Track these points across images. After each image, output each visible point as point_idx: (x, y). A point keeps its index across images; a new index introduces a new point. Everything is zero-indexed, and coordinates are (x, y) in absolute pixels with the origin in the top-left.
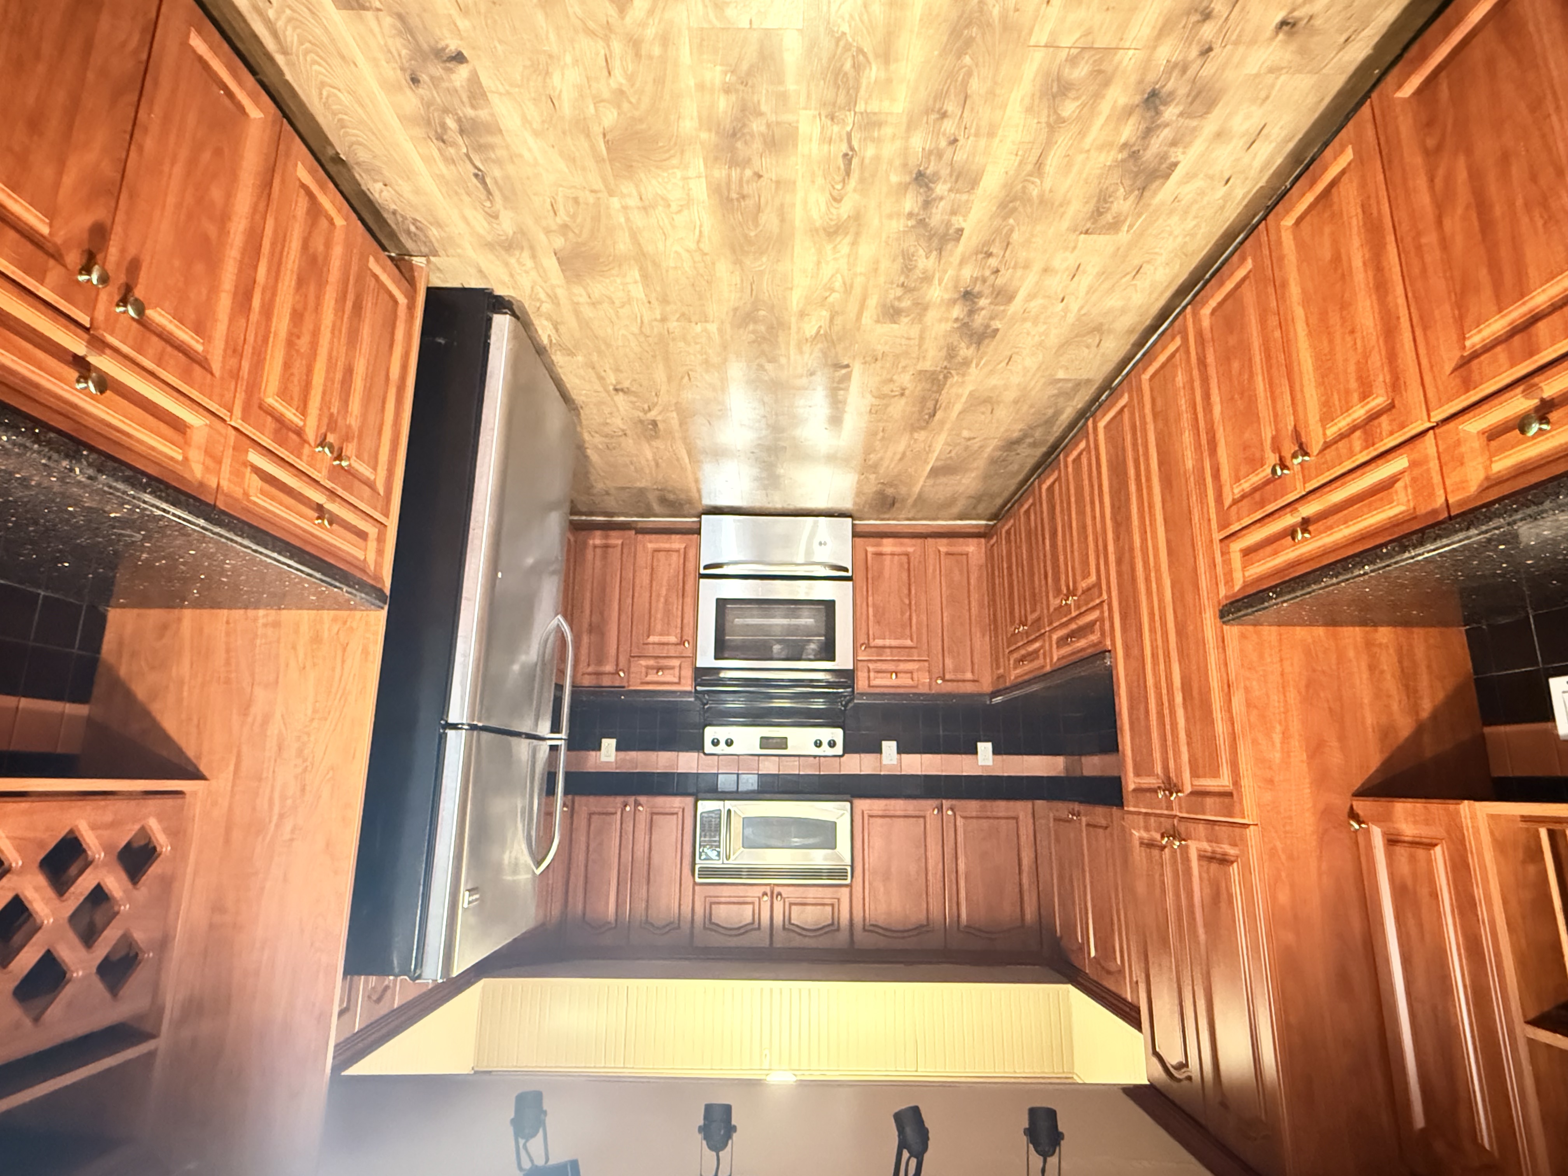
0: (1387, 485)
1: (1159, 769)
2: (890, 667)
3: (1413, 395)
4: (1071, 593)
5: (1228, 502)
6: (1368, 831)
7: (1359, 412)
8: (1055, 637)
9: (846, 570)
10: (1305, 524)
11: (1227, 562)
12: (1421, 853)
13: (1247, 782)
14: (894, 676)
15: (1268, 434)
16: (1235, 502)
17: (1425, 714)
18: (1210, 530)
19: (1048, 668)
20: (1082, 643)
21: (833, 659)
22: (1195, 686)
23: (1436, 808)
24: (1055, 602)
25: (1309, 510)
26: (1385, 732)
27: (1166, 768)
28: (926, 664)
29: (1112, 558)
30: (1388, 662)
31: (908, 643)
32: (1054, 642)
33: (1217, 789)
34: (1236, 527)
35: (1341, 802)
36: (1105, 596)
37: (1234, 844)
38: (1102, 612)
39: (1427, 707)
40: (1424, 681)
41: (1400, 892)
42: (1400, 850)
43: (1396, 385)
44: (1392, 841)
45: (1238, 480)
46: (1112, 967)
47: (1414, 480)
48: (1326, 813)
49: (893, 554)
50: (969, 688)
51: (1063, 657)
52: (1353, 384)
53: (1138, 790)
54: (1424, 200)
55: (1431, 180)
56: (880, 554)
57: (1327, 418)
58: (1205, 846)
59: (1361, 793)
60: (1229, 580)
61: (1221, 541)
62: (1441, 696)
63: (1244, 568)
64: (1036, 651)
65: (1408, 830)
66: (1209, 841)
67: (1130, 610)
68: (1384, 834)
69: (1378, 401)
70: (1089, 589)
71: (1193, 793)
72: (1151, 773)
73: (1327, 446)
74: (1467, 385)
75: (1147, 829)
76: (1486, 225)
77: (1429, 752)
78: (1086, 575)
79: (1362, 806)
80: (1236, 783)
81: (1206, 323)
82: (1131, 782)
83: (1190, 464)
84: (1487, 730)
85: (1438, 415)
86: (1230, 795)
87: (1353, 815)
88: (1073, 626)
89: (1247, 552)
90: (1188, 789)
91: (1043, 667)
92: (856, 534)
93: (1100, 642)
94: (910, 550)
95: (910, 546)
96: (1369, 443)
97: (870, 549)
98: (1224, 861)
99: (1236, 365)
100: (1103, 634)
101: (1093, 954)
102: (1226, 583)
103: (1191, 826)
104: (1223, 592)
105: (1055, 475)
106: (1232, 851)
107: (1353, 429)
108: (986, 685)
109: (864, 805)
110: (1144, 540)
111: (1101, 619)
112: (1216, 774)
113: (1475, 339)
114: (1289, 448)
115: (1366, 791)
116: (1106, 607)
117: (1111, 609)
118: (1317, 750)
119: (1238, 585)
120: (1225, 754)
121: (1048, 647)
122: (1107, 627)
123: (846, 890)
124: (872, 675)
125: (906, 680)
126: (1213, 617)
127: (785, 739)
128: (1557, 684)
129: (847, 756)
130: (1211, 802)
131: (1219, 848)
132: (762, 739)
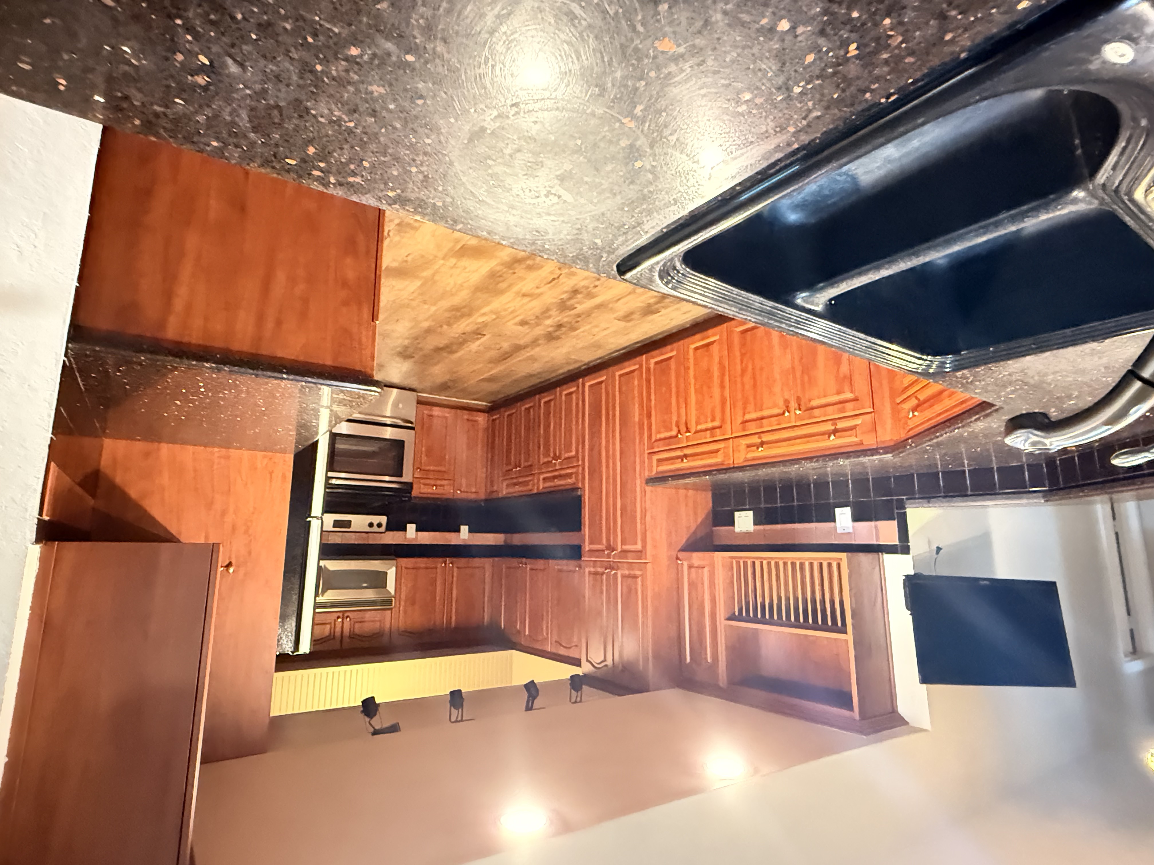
0: (717, 451)
1: (604, 541)
2: (432, 482)
3: (728, 426)
4: (555, 458)
5: (653, 439)
6: (682, 564)
7: (710, 425)
8: (542, 477)
9: (411, 423)
10: (686, 456)
11: (650, 463)
12: (700, 570)
13: (649, 548)
14: (434, 488)
15: (675, 419)
16: (656, 441)
17: (699, 523)
18: (643, 448)
19: (535, 491)
20: (562, 482)
21: (401, 476)
22: (629, 509)
23: (705, 554)
24: (543, 460)
25: (688, 451)
26: (688, 528)
27: (608, 540)
28: (452, 482)
29: (587, 447)
30: (690, 504)
31: (443, 469)
32: (541, 479)
33: (634, 550)
34: (656, 450)
35: (674, 553)
36: (580, 463)
37: (641, 570)
38: (578, 469)
39: (699, 520)
40: (700, 511)
41: (691, 583)
42: (693, 570)
43: (723, 420)
44: (690, 567)
45: (659, 432)
46: (540, 638)
47: (724, 452)
48: (670, 558)
49: (438, 416)
50: (473, 496)
51: (546, 488)
52: (709, 414)
53: (591, 551)
54: (739, 368)
55: (742, 362)
56: (431, 416)
57: (697, 423)
58: (627, 572)
59: (680, 551)
60: (651, 469)
61: (649, 453)
62: (703, 516)
63: (658, 466)
64: (528, 482)
65: (696, 562)
66: (629, 570)
67: (595, 472)
68: (688, 565)
69: (717, 423)
70: (569, 458)
71: (621, 552)
72: (600, 543)
73: (697, 431)
74: (744, 430)
75: (594, 567)
76: (755, 386)
77: (699, 535)
78: (568, 451)
79: (681, 555)
80: (644, 546)
81: (652, 366)
82: (587, 547)
83: (637, 419)
84: (714, 529)
85: (734, 435)
86: (640, 551)
87: (678, 558)
88: (556, 473)
89: (659, 461)
90: (619, 550)
91: (531, 490)
92: (420, 402)
93: (574, 483)
94: (447, 415)
95: (448, 413)
96: (713, 435)
97: (426, 412)
98: (635, 577)
99: (664, 389)
100: (577, 480)
101: (527, 633)
102: (648, 471)
103: (619, 564)
104: (647, 473)
105: (552, 397)
106: (638, 573)
107: (706, 430)
108: (482, 496)
109: (404, 562)
110: (607, 443)
111: (577, 473)
112: (636, 544)
113: (748, 417)
114: (683, 429)
115: (683, 550)
116: (580, 468)
117: (583, 469)
118: (669, 534)
119: (654, 472)
120: (639, 537)
121: (536, 481)
122: (580, 476)
123: (389, 612)
124: (422, 486)
125: (440, 490)
126: (641, 482)
127: (350, 521)
128: (737, 514)
129: (387, 533)
130: (629, 554)
131: (632, 572)
132: (335, 521)
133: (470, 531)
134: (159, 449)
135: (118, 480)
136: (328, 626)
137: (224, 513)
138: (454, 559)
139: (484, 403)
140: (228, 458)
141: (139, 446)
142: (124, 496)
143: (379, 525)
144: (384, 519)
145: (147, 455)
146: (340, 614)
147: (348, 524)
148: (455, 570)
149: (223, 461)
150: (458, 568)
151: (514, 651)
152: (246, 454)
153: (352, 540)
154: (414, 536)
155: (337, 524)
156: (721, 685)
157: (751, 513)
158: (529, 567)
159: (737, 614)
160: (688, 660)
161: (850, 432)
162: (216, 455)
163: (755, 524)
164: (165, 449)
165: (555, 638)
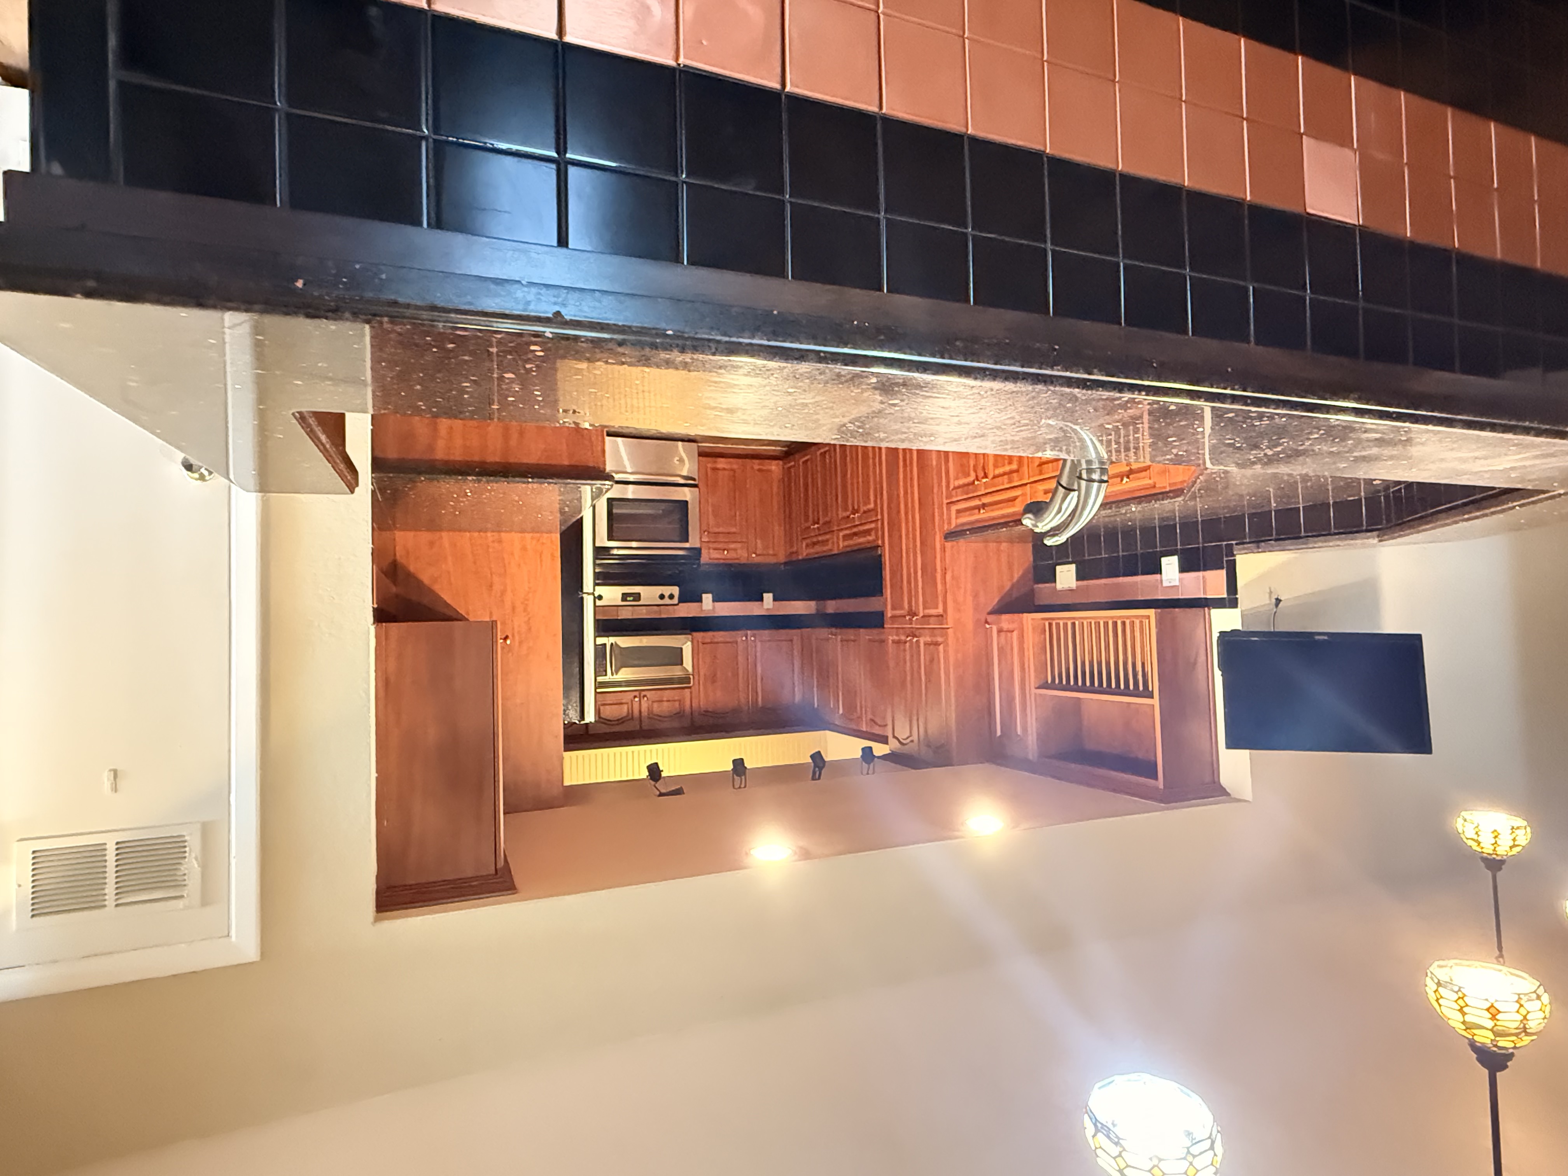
0: (1014, 499)
1: (906, 606)
2: (723, 546)
3: (1025, 470)
4: (855, 512)
5: (952, 487)
6: (991, 628)
8: (841, 534)
9: (694, 479)
10: (984, 506)
11: (949, 515)
12: (1009, 634)
13: (950, 611)
14: (726, 552)
15: (972, 463)
16: (955, 488)
17: (1015, 580)
18: (942, 497)
19: (836, 552)
20: (862, 540)
21: (687, 541)
23: (1016, 616)
24: (842, 514)
25: (986, 500)
26: (1001, 587)
27: (910, 605)
28: (745, 544)
29: (885, 497)
30: (1004, 559)
31: (733, 530)
32: (841, 537)
33: (936, 614)
34: (954, 499)
35: (983, 617)
36: (879, 517)
37: (942, 636)
38: (877, 524)
39: (1016, 577)
40: (1016, 566)
41: (1001, 650)
42: (1003, 634)
43: (1020, 464)
44: (1000, 631)
45: (957, 479)
46: (854, 716)
48: (977, 622)
49: (724, 469)
50: (772, 560)
51: (847, 546)
53: (893, 617)
56: (715, 469)
57: (995, 466)
58: (928, 639)
59: (990, 613)
60: (949, 523)
61: (948, 504)
62: (1020, 573)
63: (957, 518)
64: (827, 541)
65: (1005, 626)
66: (930, 636)
67: (894, 526)
68: (997, 628)
70: (868, 511)
71: (922, 617)
72: (902, 608)
73: (994, 477)
74: (1041, 473)
75: (897, 635)
77: (1015, 594)
78: (867, 502)
79: (991, 618)
80: (945, 611)
82: (889, 613)
83: (934, 463)
84: (1036, 586)
85: (1032, 480)
86: (942, 616)
87: (987, 622)
88: (855, 530)
89: (959, 512)
90: (921, 614)
91: (831, 550)
92: (701, 454)
93: (874, 541)
94: (735, 467)
95: (735, 464)
96: (1010, 481)
97: (709, 465)
98: (937, 644)
100: (876, 536)
101: (841, 712)
102: (948, 524)
103: (921, 631)
104: (946, 527)
106: (940, 639)
107: (1004, 474)
108: (782, 558)
109: (699, 635)
110: (906, 493)
111: (876, 529)
112: (937, 608)
114: (981, 474)
115: (992, 612)
116: (879, 523)
117: (883, 524)
118: (976, 596)
119: (953, 525)
120: (940, 599)
121: (835, 540)
122: (880, 533)
123: (687, 691)
124: (711, 551)
125: (733, 555)
126: (941, 537)
127: (639, 594)
128: (1058, 568)
129: (680, 604)
130: (932, 620)
131: (934, 639)
132: (623, 594)
133: (775, 600)
134: (441, 537)
135: (412, 568)
136: (625, 707)
137: (503, 592)
138: (755, 632)
139: (779, 448)
140: (500, 541)
141: (425, 537)
142: (419, 583)
143: (671, 597)
144: (675, 590)
145: (431, 544)
146: (637, 694)
147: (637, 597)
148: (759, 644)
149: (496, 545)
150: (761, 641)
151: (827, 732)
152: (516, 536)
153: (642, 614)
154: (711, 608)
155: (625, 596)
156: (1030, 757)
157: (1073, 567)
158: (839, 637)
159: (1049, 681)
160: (999, 733)
161: (1143, 474)
162: (491, 539)
163: (1077, 580)
164: (446, 537)
165: (870, 716)
